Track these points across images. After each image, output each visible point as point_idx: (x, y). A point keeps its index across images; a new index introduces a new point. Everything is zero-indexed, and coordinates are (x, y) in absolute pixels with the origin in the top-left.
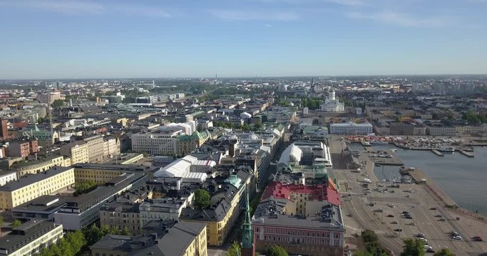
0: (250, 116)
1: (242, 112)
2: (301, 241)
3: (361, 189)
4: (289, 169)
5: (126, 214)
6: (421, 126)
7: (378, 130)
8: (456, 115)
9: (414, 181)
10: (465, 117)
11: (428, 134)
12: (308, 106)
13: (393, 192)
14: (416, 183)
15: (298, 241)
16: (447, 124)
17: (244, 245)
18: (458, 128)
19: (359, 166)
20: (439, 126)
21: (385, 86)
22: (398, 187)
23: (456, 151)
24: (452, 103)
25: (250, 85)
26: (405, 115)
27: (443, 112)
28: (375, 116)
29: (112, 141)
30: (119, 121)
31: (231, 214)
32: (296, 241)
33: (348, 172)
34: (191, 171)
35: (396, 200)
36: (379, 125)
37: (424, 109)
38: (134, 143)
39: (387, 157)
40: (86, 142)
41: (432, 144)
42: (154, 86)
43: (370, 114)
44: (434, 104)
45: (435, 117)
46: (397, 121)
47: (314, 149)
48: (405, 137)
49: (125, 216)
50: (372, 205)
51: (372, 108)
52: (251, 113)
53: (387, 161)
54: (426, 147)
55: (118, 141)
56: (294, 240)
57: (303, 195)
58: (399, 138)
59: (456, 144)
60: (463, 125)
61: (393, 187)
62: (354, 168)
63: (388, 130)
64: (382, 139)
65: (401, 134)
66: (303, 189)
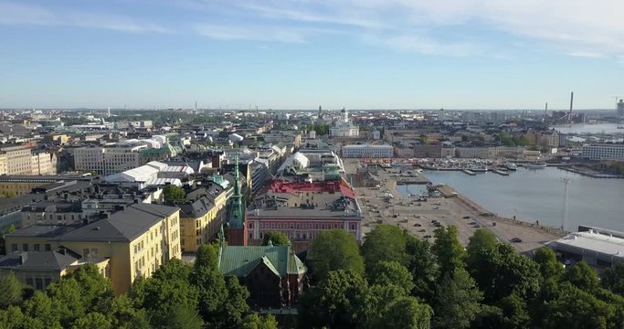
0: (242, 138)
1: (231, 133)
2: (308, 236)
3: (383, 204)
4: (292, 170)
5: (62, 214)
6: (450, 147)
7: (400, 152)
8: (488, 138)
9: (443, 195)
10: (497, 139)
11: (457, 155)
12: (315, 130)
13: (420, 205)
14: (446, 197)
15: (304, 236)
16: (478, 145)
17: (232, 225)
18: (491, 149)
19: (379, 183)
20: (470, 147)
21: (407, 116)
22: (425, 200)
23: (489, 170)
24: (483, 128)
25: (241, 114)
26: (431, 138)
27: (474, 135)
28: (396, 139)
29: (45, 156)
30: (55, 138)
31: (214, 216)
32: (301, 237)
33: (365, 190)
34: (158, 177)
35: (422, 211)
36: (402, 147)
37: (452, 132)
38: (77, 162)
39: (412, 176)
40: (5, 152)
41: (462, 164)
42: (109, 115)
43: (390, 138)
44: (464, 128)
45: (465, 139)
46: (422, 142)
47: (323, 157)
48: (432, 160)
49: (60, 218)
50: (395, 216)
51: (392, 132)
52: (244, 136)
53: (411, 180)
54: (456, 168)
55: (54, 156)
56: (298, 235)
57: (311, 194)
58: (425, 160)
59: (489, 164)
60: (496, 145)
61: (420, 200)
62: (372, 185)
63: (411, 152)
64: (405, 161)
65: (427, 156)
66: (310, 187)
